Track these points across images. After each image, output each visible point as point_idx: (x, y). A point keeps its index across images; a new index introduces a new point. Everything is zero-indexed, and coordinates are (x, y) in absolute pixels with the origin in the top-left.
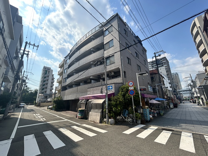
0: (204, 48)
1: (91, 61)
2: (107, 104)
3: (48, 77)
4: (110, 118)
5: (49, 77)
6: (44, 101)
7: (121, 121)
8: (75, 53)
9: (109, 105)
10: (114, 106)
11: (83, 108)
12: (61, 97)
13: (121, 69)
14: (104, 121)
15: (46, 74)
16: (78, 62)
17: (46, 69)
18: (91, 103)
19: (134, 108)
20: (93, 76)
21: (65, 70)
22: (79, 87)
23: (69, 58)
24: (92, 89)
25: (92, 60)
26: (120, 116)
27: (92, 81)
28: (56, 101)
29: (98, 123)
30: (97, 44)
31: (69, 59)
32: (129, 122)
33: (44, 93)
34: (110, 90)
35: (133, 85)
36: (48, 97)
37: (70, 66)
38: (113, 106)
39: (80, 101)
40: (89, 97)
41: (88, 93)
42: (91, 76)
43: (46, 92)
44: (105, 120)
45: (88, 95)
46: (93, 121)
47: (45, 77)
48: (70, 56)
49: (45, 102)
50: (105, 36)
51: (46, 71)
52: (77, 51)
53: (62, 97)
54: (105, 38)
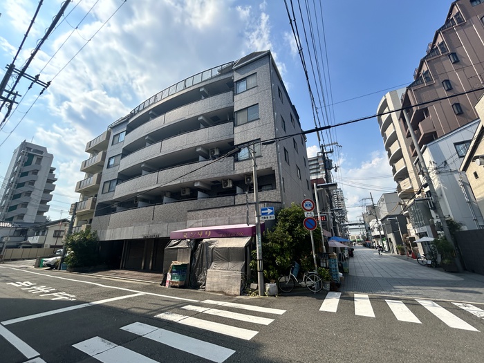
0: (399, 148)
1: (199, 146)
2: (261, 248)
3: (35, 172)
4: (266, 280)
5: (38, 174)
6: (15, 244)
7: (290, 288)
8: (148, 120)
9: (265, 250)
10: (278, 254)
11: (184, 260)
12: (92, 232)
13: (276, 172)
14: (253, 290)
15: (28, 163)
16: (158, 144)
17: (29, 149)
18: (212, 246)
19: (314, 257)
20: (201, 181)
21: (110, 159)
22: (159, 208)
23: (125, 129)
24: (201, 213)
25: (200, 144)
26: (288, 275)
27: (200, 194)
28: (80, 242)
29: (236, 295)
30: (216, 108)
31: (128, 132)
32: (310, 287)
33: (15, 220)
34: (269, 216)
35: (312, 209)
36: (31, 231)
37: (127, 151)
38: (275, 252)
39: (173, 242)
40: (204, 231)
41: (190, 222)
42: (197, 181)
43: (21, 216)
44: (254, 286)
45: (191, 227)
46: (220, 292)
47: (24, 174)
48: (130, 124)
49: (17, 247)
50: (236, 94)
51: (31, 156)
52: (154, 117)
53: (95, 233)
54: (236, 97)
